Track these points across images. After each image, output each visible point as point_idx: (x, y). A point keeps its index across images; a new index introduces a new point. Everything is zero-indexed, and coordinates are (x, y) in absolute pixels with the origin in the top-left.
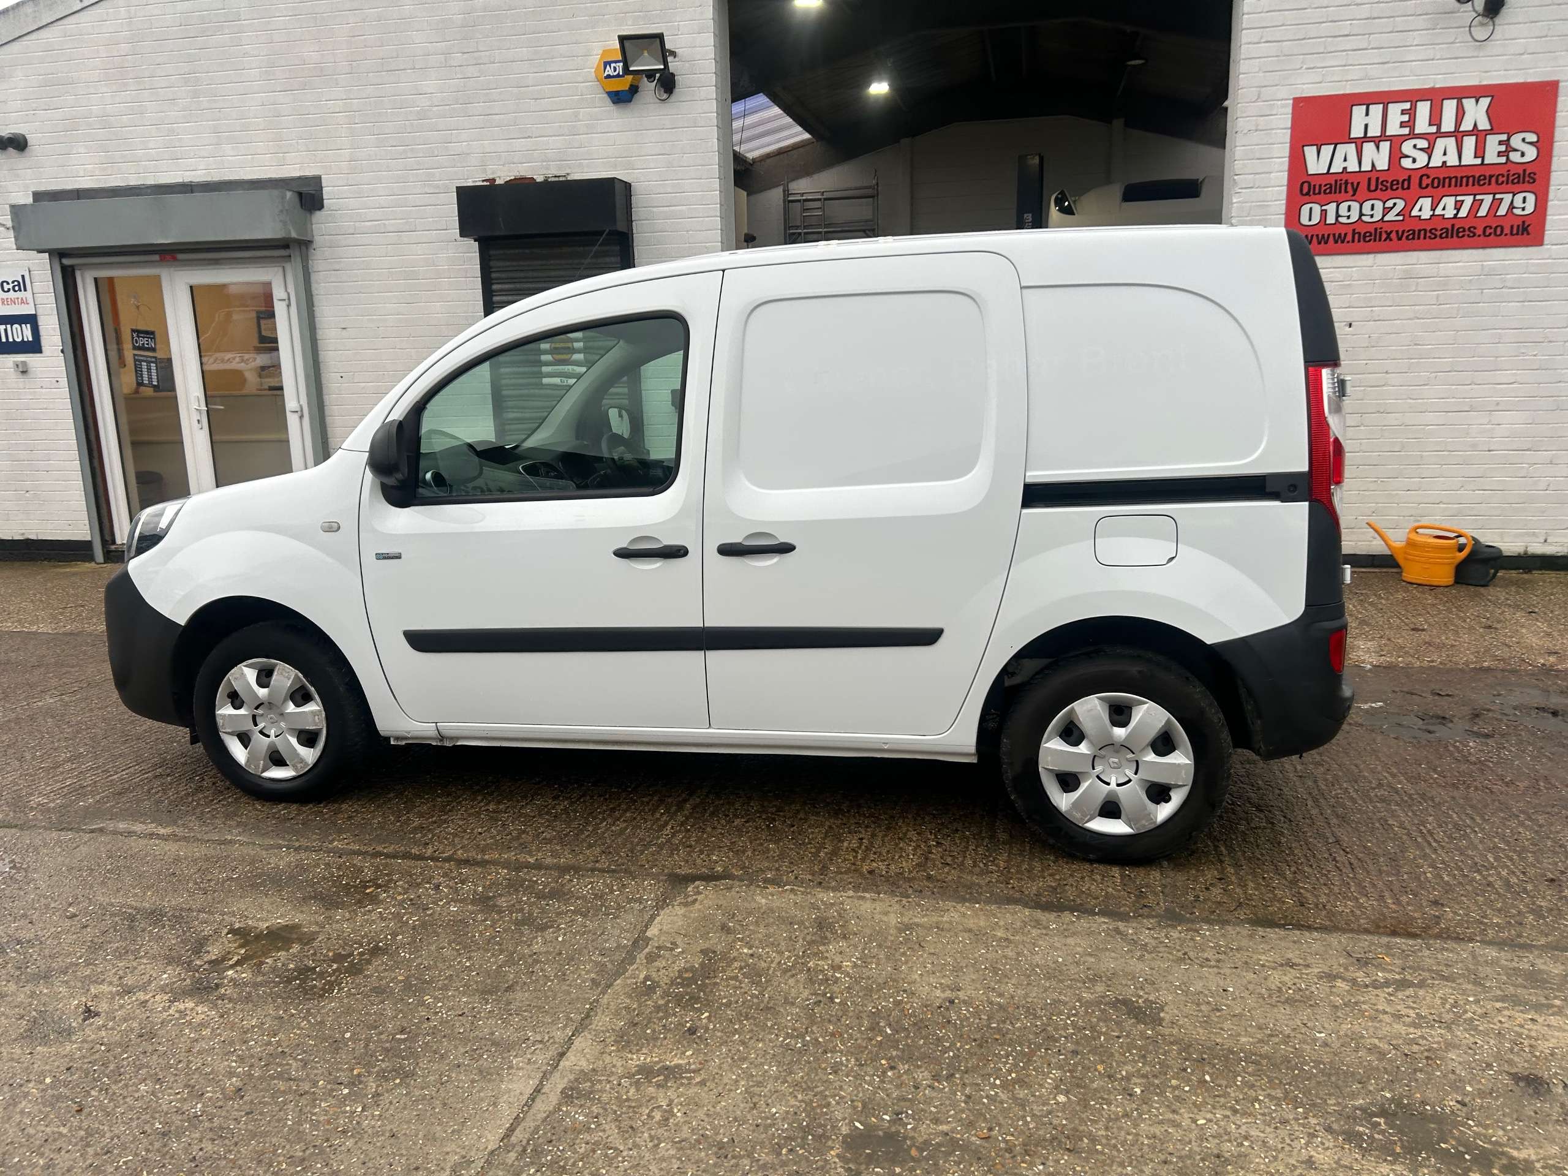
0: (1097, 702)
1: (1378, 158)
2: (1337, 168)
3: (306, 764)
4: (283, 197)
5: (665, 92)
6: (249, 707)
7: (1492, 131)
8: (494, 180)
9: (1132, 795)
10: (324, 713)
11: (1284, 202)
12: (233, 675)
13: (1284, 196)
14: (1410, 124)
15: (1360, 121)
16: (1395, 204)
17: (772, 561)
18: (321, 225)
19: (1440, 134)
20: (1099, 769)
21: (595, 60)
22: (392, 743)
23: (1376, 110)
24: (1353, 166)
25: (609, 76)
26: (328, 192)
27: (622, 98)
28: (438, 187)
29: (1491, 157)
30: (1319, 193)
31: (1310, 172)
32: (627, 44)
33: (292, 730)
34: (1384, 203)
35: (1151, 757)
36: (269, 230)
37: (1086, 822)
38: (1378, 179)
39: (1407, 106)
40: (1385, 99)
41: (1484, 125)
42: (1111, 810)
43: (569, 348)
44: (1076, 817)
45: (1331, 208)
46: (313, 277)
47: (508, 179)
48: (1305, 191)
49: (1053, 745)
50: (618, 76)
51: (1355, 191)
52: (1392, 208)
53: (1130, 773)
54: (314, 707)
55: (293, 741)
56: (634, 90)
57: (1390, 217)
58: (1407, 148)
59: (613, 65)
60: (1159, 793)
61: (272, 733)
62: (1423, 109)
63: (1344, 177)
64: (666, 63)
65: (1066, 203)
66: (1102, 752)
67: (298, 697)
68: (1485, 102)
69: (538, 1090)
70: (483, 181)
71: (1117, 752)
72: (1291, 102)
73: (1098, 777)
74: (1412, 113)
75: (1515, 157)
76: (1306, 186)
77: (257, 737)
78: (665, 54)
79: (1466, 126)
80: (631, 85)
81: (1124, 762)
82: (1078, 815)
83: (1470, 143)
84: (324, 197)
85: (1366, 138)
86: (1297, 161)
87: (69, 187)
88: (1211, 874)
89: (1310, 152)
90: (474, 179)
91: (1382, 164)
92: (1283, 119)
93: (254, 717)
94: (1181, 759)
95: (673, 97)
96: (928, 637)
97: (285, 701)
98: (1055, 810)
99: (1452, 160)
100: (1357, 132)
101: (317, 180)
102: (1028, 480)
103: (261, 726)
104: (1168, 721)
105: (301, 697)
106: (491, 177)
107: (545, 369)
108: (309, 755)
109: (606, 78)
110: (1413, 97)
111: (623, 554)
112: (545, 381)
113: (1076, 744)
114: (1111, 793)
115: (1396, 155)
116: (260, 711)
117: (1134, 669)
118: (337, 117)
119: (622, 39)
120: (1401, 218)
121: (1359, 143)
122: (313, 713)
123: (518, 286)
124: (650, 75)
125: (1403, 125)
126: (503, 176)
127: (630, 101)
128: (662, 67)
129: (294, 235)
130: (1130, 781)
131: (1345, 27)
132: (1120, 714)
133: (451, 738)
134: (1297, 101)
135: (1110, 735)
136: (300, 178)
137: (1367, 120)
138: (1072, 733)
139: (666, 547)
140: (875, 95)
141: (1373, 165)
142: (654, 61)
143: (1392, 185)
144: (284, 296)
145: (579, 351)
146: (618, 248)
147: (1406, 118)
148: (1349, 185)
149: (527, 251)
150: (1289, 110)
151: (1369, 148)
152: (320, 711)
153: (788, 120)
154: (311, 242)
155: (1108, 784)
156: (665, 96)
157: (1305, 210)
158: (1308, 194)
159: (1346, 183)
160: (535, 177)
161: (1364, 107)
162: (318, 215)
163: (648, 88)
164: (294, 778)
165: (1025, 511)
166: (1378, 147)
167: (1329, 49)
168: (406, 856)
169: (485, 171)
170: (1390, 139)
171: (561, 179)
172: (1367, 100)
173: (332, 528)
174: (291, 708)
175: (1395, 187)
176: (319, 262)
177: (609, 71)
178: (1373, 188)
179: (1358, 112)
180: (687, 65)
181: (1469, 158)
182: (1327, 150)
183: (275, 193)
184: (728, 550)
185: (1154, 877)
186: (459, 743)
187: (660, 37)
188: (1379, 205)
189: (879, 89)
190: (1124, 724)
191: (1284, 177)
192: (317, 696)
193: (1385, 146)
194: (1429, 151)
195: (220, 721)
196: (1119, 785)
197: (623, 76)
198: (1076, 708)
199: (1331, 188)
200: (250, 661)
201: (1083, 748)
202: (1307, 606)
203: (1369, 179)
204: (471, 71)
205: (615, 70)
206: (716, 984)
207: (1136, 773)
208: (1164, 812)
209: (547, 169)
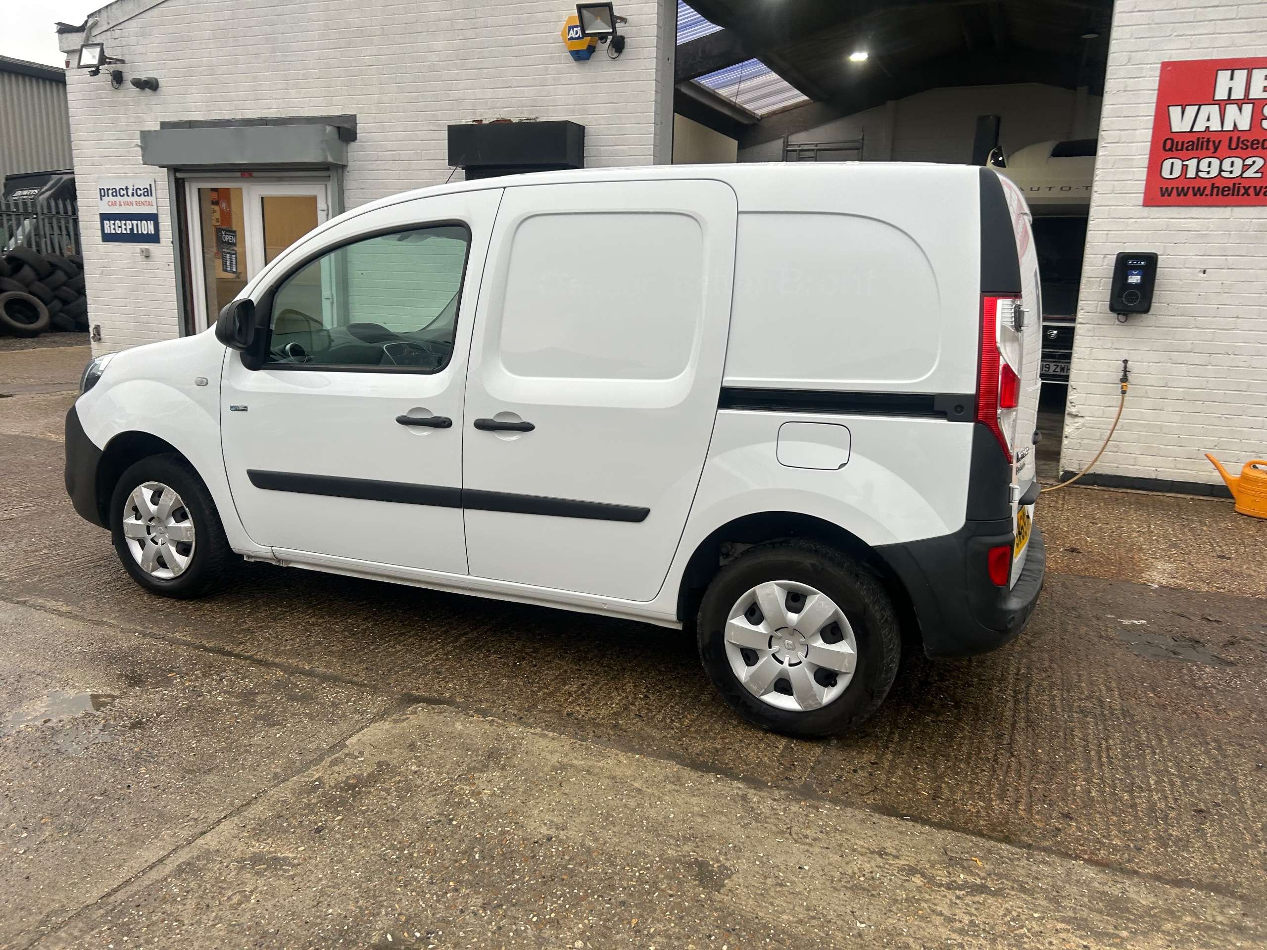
0: (776, 587)
1: (1240, 119)
2: (1200, 127)
3: (181, 569)
4: (324, 130)
5: (616, 52)
6: (145, 519)
8: (481, 121)
9: (802, 676)
10: (194, 529)
11: (1148, 156)
12: (135, 493)
13: (1148, 152)
15: (1223, 83)
16: (1254, 162)
17: (513, 438)
18: (355, 153)
20: (775, 648)
21: (563, 25)
22: (245, 559)
23: (1241, 75)
24: (1215, 126)
25: (571, 38)
26: (360, 127)
27: (582, 56)
28: (439, 125)
30: (1182, 150)
31: (1174, 130)
32: (585, 12)
33: (172, 541)
34: (1244, 161)
35: (819, 643)
36: (312, 156)
37: (763, 694)
38: (1239, 138)
40: (1250, 65)
42: (783, 686)
44: (753, 688)
45: (1192, 164)
46: (346, 193)
47: (492, 120)
48: (1168, 146)
49: (738, 622)
50: (579, 38)
51: (1216, 149)
52: (1251, 166)
53: (801, 655)
54: (188, 524)
55: (173, 549)
56: (591, 49)
57: (1249, 174)
59: (575, 29)
60: (826, 677)
61: (160, 541)
63: (1207, 135)
64: (614, 28)
65: (1001, 159)
66: (779, 634)
67: (178, 514)
69: (161, 861)
70: (473, 121)
71: (792, 635)
72: (1159, 65)
73: (774, 655)
76: (1169, 142)
77: (149, 543)
78: (613, 20)
80: (589, 46)
81: (797, 645)
82: (755, 688)
84: (358, 131)
85: (1229, 101)
86: (1162, 119)
87: (184, 119)
88: (868, 756)
89: (1175, 112)
90: (465, 119)
91: (1244, 124)
92: (1151, 82)
93: (148, 528)
94: (846, 648)
95: (623, 56)
96: (637, 515)
97: (168, 517)
98: (735, 680)
100: (1221, 94)
101: (353, 118)
102: (725, 384)
103: (153, 535)
104: (836, 612)
105: (179, 515)
106: (479, 118)
108: (184, 562)
109: (570, 39)
111: (404, 421)
113: (756, 623)
114: (783, 672)
115: (1258, 117)
116: (153, 523)
117: (808, 561)
118: (371, 69)
119: (580, 7)
120: (1259, 175)
121: (1222, 105)
122: (187, 529)
124: (603, 37)
125: (1265, 89)
126: (489, 117)
127: (588, 58)
128: (611, 30)
129: (330, 159)
130: (800, 662)
132: (795, 601)
133: (286, 561)
134: (1165, 65)
135: (783, 618)
136: (341, 116)
137: (1230, 84)
138: (754, 614)
139: (435, 417)
140: (857, 62)
141: (1235, 125)
142: (607, 26)
143: (1252, 144)
144: (325, 207)
148: (1211, 144)
150: (1158, 73)
151: (1231, 110)
152: (191, 528)
153: (786, 84)
154: (344, 167)
155: (782, 663)
156: (616, 55)
157: (1167, 164)
158: (1171, 150)
159: (1208, 141)
160: (512, 119)
161: (1229, 72)
162: (353, 145)
163: (604, 48)
164: (172, 579)
165: (721, 411)
166: (1240, 109)
167: (1198, 18)
168: (221, 652)
169: (475, 114)
170: (1253, 102)
171: (531, 121)
172: (1232, 65)
173: (203, 383)
174: (172, 523)
175: (1255, 146)
176: (351, 183)
177: (572, 34)
178: (1234, 146)
179: (1223, 77)
180: (634, 29)
182: (1191, 110)
183: (319, 126)
184: (483, 425)
185: (814, 753)
186: (290, 565)
187: (609, 6)
188: (1238, 162)
189: (859, 57)
190: (797, 611)
191: (1148, 134)
192: (190, 516)
193: (1248, 108)
195: (125, 528)
196: (791, 665)
197: (582, 38)
198: (757, 591)
199: (1193, 145)
200: (147, 483)
201: (761, 628)
202: (967, 519)
203: (1231, 138)
204: (470, 33)
205: (577, 33)
206: (369, 792)
207: (806, 657)
208: (829, 695)
209: (521, 113)
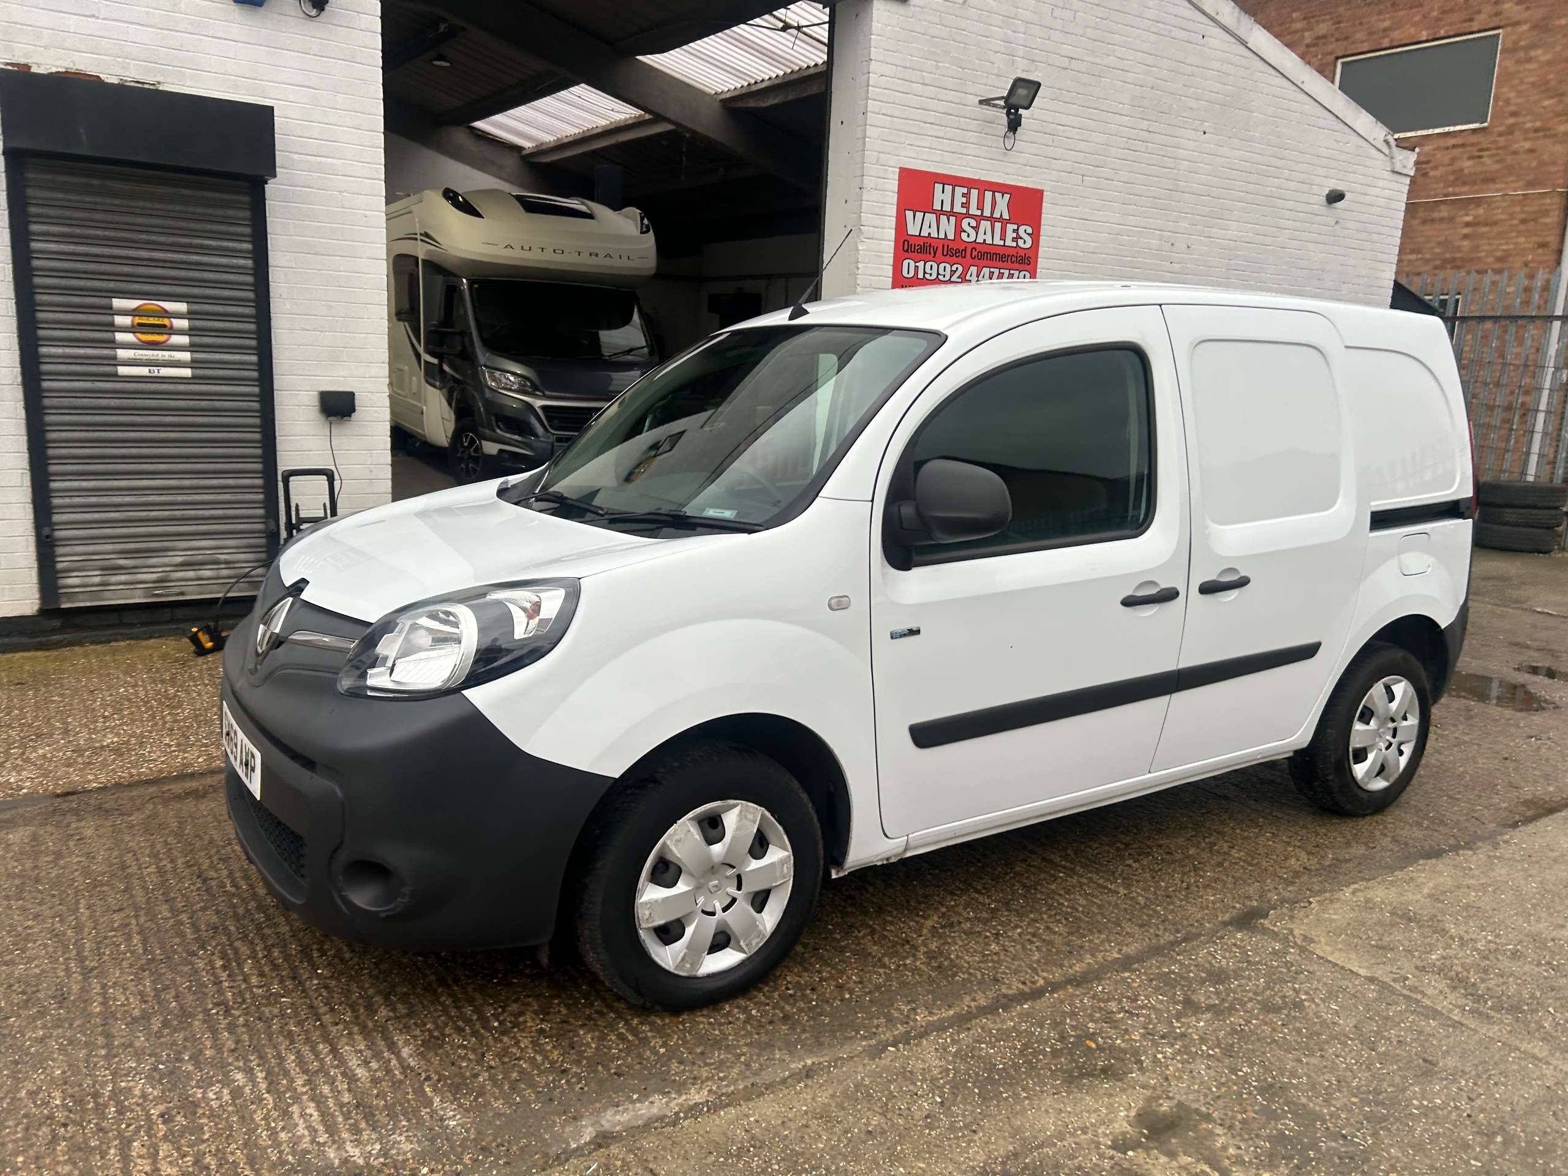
0: (1379, 687)
1: (948, 228)
2: (924, 233)
5: (314, 7)
7: (1009, 221)
8: (27, 66)
9: (1392, 754)
10: (792, 858)
11: (891, 254)
12: (667, 839)
13: (893, 250)
14: (966, 205)
16: (957, 268)
19: (982, 217)
20: (1377, 739)
23: (949, 190)
24: (934, 235)
29: (1009, 242)
30: (914, 251)
31: (909, 233)
33: (745, 896)
34: (951, 266)
35: (1402, 723)
37: (1370, 785)
38: (948, 246)
39: (965, 190)
40: (955, 181)
41: (1006, 216)
42: (1381, 771)
43: (164, 326)
44: (1365, 783)
45: (921, 264)
47: (54, 70)
48: (906, 247)
49: (1357, 728)
51: (935, 253)
52: (956, 271)
53: (1391, 738)
54: (779, 854)
55: (747, 909)
57: (954, 278)
58: (965, 223)
61: (719, 908)
62: (974, 193)
63: (929, 241)
66: (1380, 726)
68: (1007, 196)
70: (7, 64)
72: (898, 170)
74: (966, 195)
75: (1021, 243)
76: (906, 243)
77: (695, 920)
79: (997, 215)
83: (998, 225)
85: (942, 212)
86: (901, 221)
89: (909, 214)
91: (951, 236)
92: (893, 184)
93: (695, 892)
94: (1413, 720)
96: (1312, 651)
97: (742, 856)
98: (1355, 781)
99: (989, 241)
100: (937, 206)
102: (1374, 509)
103: (703, 902)
104: (1410, 692)
105: (762, 844)
106: (21, 61)
107: (122, 354)
108: (767, 921)
110: (969, 183)
112: (122, 370)
113: (1369, 723)
114: (1382, 758)
115: (959, 230)
117: (1399, 656)
120: (960, 280)
121: (938, 214)
122: (776, 864)
123: (78, 231)
125: (963, 205)
126: (45, 63)
127: (261, 5)
130: (1391, 744)
131: (931, 117)
132: (1390, 693)
134: (901, 170)
135: (1386, 711)
137: (942, 197)
138: (1367, 715)
141: (946, 234)
145: (181, 332)
146: (246, 199)
147: (964, 200)
148: (931, 248)
149: (95, 182)
150: (897, 177)
151: (943, 218)
152: (789, 857)
156: (314, 12)
157: (906, 263)
158: (907, 250)
159: (930, 246)
160: (101, 76)
161: (942, 186)
164: (742, 964)
165: (1370, 535)
166: (949, 220)
167: (921, 132)
170: (956, 215)
171: (146, 86)
172: (943, 180)
173: (839, 604)
175: (957, 255)
178: (945, 253)
179: (938, 187)
181: (998, 241)
182: (919, 216)
188: (948, 266)
190: (1392, 701)
191: (892, 234)
193: (952, 219)
194: (976, 229)
196: (1386, 750)
199: (921, 248)
200: (694, 812)
201: (1372, 726)
203: (943, 245)
207: (1394, 738)
208: (1403, 762)
209: (123, 68)
